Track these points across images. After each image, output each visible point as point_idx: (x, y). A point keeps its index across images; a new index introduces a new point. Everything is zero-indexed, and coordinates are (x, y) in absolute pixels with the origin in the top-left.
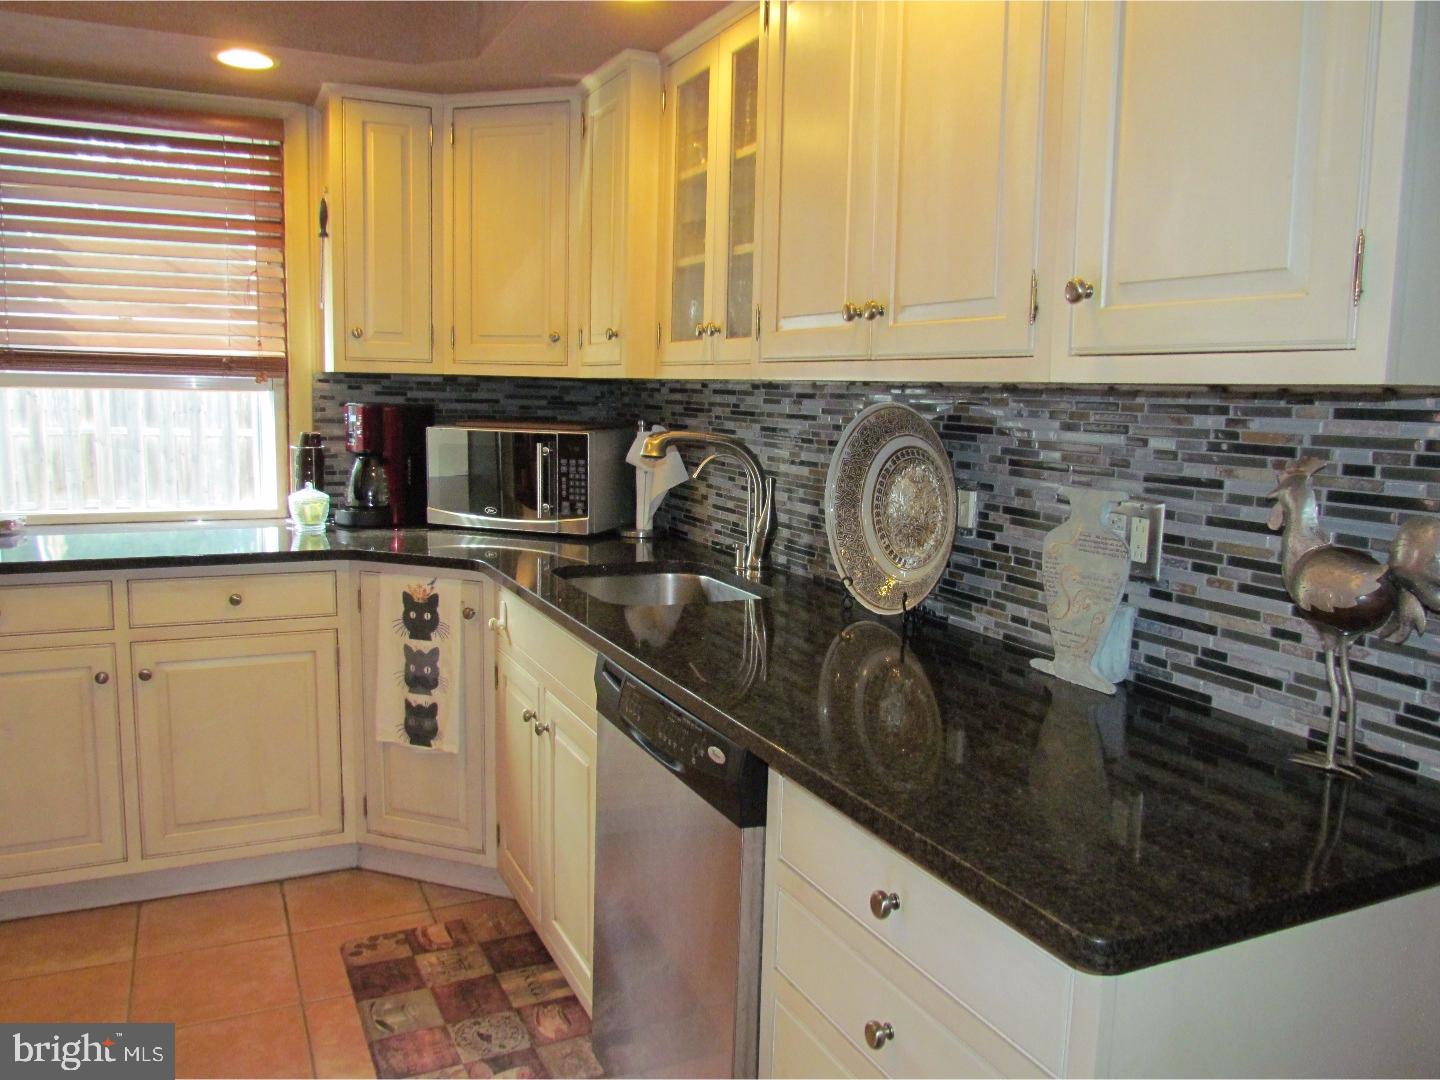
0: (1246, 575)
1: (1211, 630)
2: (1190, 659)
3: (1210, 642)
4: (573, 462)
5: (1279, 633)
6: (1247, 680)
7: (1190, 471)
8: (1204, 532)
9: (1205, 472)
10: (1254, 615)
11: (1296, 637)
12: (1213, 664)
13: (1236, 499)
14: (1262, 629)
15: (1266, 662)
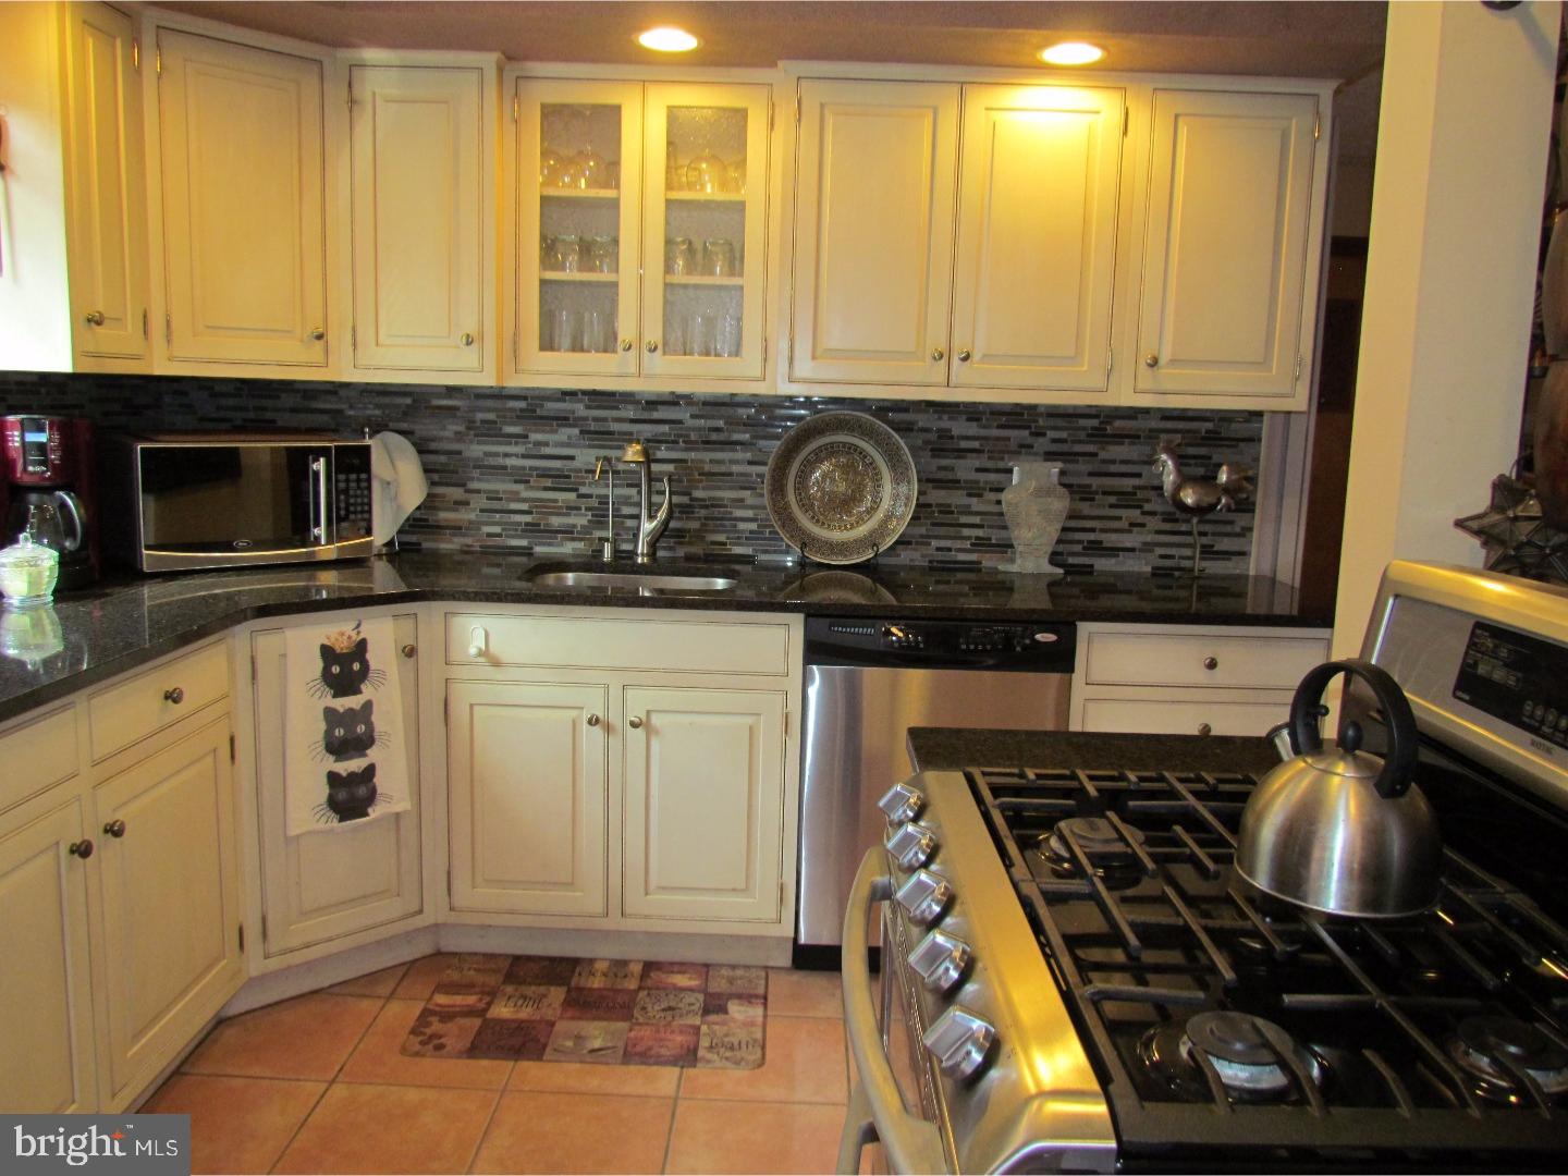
0: (1112, 499)
1: (1093, 530)
2: (1078, 548)
3: (1092, 536)
4: (353, 476)
5: (1132, 525)
6: (1114, 551)
7: (1078, 448)
8: (1087, 481)
9: (1091, 448)
10: (1120, 518)
11: (1143, 525)
12: (1096, 548)
13: (1104, 461)
14: (1124, 524)
15: (1128, 540)
